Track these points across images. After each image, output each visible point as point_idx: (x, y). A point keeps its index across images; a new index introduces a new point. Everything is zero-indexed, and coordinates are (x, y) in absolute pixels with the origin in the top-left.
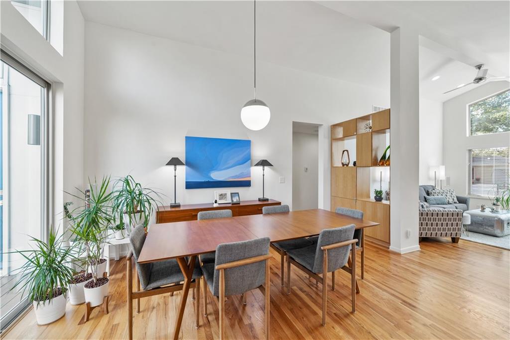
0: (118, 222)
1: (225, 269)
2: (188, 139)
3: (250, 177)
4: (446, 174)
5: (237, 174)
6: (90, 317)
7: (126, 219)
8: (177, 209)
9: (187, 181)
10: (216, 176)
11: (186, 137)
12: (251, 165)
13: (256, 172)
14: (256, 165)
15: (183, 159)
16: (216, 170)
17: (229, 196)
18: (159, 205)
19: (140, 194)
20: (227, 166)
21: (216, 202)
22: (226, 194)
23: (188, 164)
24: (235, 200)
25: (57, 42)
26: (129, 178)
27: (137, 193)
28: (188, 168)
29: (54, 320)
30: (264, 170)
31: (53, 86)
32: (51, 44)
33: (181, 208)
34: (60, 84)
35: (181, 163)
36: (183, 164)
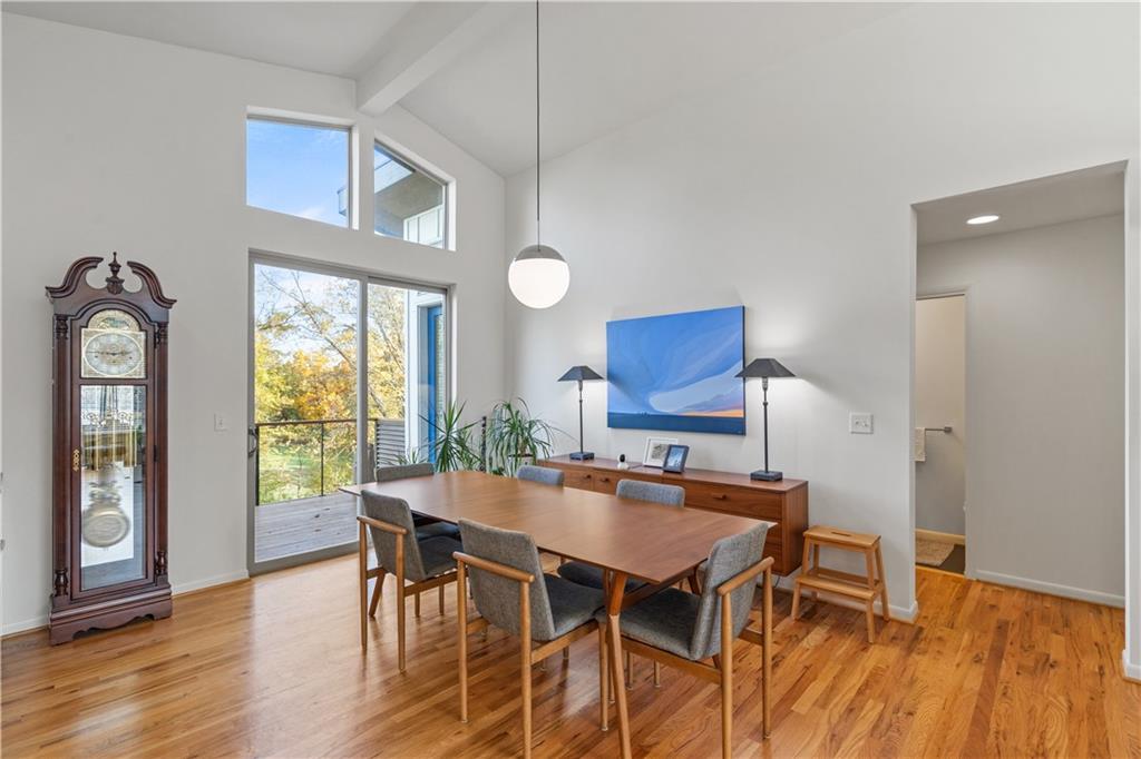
3: (745, 408)
5: (708, 399)
9: (612, 411)
10: (662, 403)
11: (609, 323)
15: (602, 369)
16: (657, 389)
20: (678, 382)
21: (623, 459)
23: (611, 377)
24: (673, 461)
28: (612, 386)
30: (765, 389)
31: (449, 290)
34: (452, 286)
35: (597, 377)
36: (601, 378)
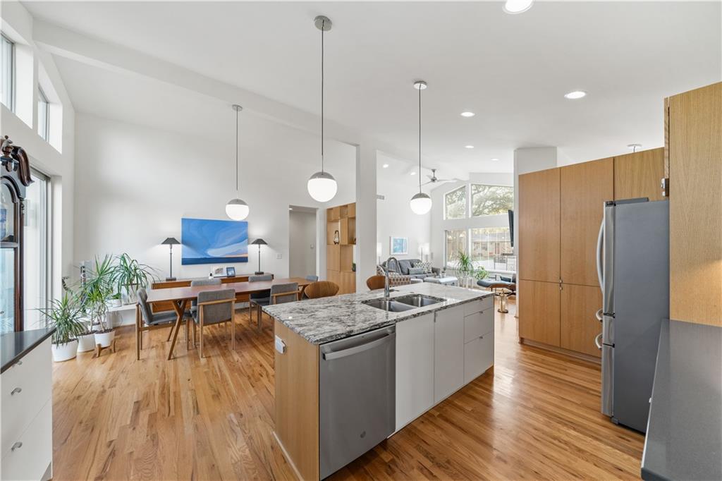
0: (116, 292)
1: (204, 306)
2: (184, 220)
3: (247, 253)
4: (430, 250)
5: (235, 251)
6: (101, 354)
7: (124, 291)
8: (173, 282)
9: (183, 258)
10: (212, 253)
11: (183, 219)
12: (248, 244)
13: (253, 250)
14: (253, 243)
15: (179, 238)
16: (213, 248)
17: (225, 270)
18: (156, 279)
19: (135, 269)
21: (211, 275)
22: (222, 269)
23: (184, 242)
24: (230, 274)
25: (56, 141)
26: (125, 255)
27: (133, 268)
28: (184, 246)
29: (68, 358)
30: (260, 248)
31: (52, 179)
32: (50, 143)
33: (177, 281)
34: (58, 177)
35: (177, 242)
36: (179, 243)
